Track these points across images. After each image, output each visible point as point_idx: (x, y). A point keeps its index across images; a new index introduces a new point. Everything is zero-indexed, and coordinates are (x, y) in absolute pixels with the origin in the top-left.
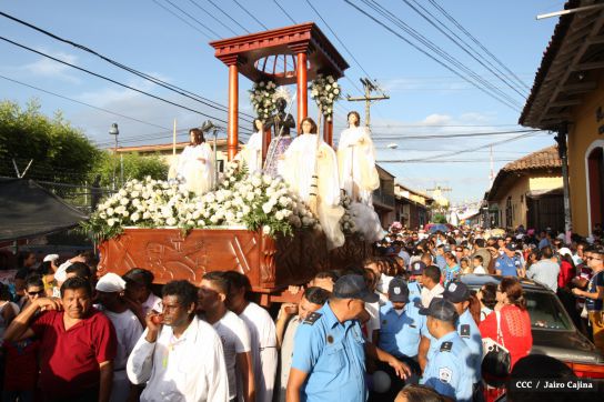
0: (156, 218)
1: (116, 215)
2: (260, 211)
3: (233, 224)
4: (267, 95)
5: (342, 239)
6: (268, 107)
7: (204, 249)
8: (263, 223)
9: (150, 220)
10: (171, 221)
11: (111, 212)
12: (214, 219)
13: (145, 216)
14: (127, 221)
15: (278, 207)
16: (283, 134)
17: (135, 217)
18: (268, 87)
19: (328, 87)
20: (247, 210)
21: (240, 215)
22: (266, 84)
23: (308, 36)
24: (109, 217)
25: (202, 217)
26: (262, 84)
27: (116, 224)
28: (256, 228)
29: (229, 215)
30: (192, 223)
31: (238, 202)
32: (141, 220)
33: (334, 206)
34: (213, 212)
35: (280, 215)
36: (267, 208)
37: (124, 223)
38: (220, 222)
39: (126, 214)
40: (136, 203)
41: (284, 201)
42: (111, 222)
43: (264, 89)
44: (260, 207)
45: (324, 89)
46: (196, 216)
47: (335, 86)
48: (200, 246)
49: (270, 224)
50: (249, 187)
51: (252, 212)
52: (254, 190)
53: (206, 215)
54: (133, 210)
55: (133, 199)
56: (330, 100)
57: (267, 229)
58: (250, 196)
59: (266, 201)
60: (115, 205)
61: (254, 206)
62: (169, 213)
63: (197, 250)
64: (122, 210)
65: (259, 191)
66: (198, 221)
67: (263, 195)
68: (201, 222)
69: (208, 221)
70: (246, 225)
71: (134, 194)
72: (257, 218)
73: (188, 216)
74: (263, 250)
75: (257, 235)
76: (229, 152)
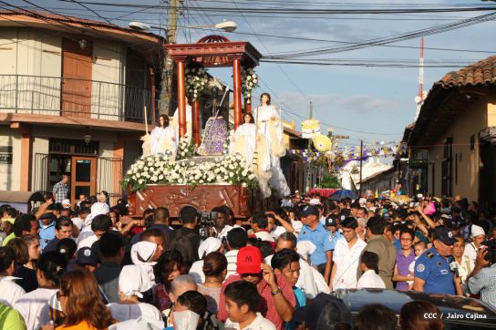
0: (170, 179)
1: (141, 177)
2: (241, 175)
3: (221, 182)
4: (198, 79)
5: (269, 192)
7: (204, 196)
8: (242, 181)
9: (165, 180)
10: (180, 181)
11: (138, 175)
12: (209, 179)
13: (161, 177)
14: (149, 181)
15: (249, 173)
17: (154, 178)
18: (199, 73)
19: (249, 78)
20: (232, 174)
21: (226, 177)
22: (197, 70)
23: (242, 49)
24: (138, 179)
25: (201, 178)
26: (194, 70)
27: (144, 183)
28: (237, 185)
29: (219, 177)
30: (195, 182)
31: (223, 170)
32: (158, 181)
33: (267, 171)
34: (207, 176)
35: (250, 177)
36: (244, 174)
37: (147, 183)
38: (213, 181)
39: (148, 176)
40: (152, 169)
41: (251, 169)
42: (141, 182)
43: (196, 74)
44: (240, 172)
45: (246, 79)
46: (197, 177)
47: (254, 76)
48: (202, 195)
49: (246, 182)
50: (230, 162)
51: (235, 175)
52: (232, 163)
53: (205, 177)
54: (151, 174)
55: (149, 167)
56: (249, 88)
57: (244, 185)
58: (231, 167)
59: (243, 169)
60: (141, 171)
61: (237, 172)
62: (177, 176)
63: (200, 197)
64: (145, 174)
65: (236, 164)
66: (198, 180)
67: (239, 166)
68: (201, 181)
69: (206, 181)
70: (231, 183)
71: (150, 164)
72: (238, 179)
73: (191, 178)
74: (242, 195)
75: (237, 188)
76: (180, 130)
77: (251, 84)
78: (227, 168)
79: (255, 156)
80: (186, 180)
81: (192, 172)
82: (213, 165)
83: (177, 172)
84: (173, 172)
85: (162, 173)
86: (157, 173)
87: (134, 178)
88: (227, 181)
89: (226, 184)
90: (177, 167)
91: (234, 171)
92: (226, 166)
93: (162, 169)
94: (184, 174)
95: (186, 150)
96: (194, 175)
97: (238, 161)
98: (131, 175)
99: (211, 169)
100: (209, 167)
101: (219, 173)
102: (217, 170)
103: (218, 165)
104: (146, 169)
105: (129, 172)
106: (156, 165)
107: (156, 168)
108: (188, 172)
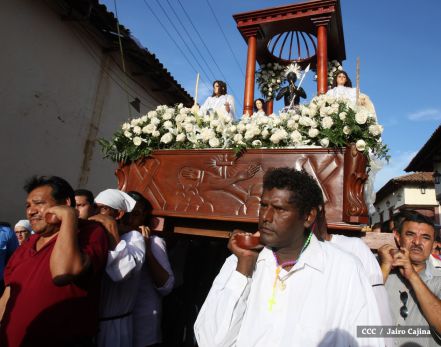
0: (195, 140)
1: (143, 135)
3: (301, 145)
4: (274, 75)
6: (273, 86)
7: (261, 173)
8: (355, 136)
10: (214, 143)
11: (138, 130)
13: (180, 138)
14: (156, 143)
17: (166, 139)
18: (275, 68)
20: (327, 123)
21: (314, 134)
22: (273, 65)
24: (135, 136)
25: (258, 137)
26: (270, 65)
27: (143, 145)
30: (244, 144)
32: (172, 143)
35: (374, 130)
37: (153, 146)
43: (271, 69)
44: (350, 117)
49: (364, 138)
54: (164, 132)
57: (361, 144)
60: (144, 125)
61: (342, 116)
62: (210, 135)
64: (150, 129)
66: (251, 141)
68: (257, 143)
69: (267, 141)
71: (166, 116)
72: (346, 130)
73: (238, 138)
74: (352, 171)
75: (342, 156)
86: (175, 131)
87: (128, 134)
94: (224, 132)
104: (155, 121)
107: (175, 124)
108: (233, 129)
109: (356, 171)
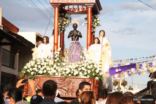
0: (50, 73)
1: (33, 71)
3: (82, 76)
4: (65, 20)
6: (65, 25)
7: (71, 84)
8: (96, 76)
9: (47, 73)
10: (57, 74)
11: (31, 69)
12: (75, 74)
13: (45, 71)
14: (37, 73)
15: (100, 71)
16: (77, 40)
18: (66, 16)
19: (95, 20)
20: (89, 72)
21: (85, 73)
22: (65, 14)
23: (94, 1)
25: (70, 73)
26: (63, 14)
27: (34, 74)
29: (81, 73)
30: (66, 75)
31: (83, 69)
32: (43, 74)
34: (74, 72)
35: (101, 74)
36: (97, 71)
38: (77, 75)
39: (37, 70)
40: (39, 67)
42: (32, 73)
43: (64, 16)
46: (67, 73)
47: (98, 20)
48: (70, 83)
49: (98, 76)
50: (88, 64)
51: (92, 72)
52: (90, 65)
53: (72, 73)
54: (39, 69)
55: (38, 65)
56: (95, 26)
57: (97, 78)
58: (89, 67)
59: (96, 69)
60: (32, 67)
61: (93, 70)
62: (55, 71)
63: (68, 84)
64: (35, 69)
65: (92, 66)
66: (68, 74)
67: (94, 67)
68: (70, 75)
69: (73, 75)
70: (88, 76)
71: (38, 63)
72: (94, 74)
73: (64, 73)
74: (95, 85)
75: (92, 80)
76: (54, 47)
77: (96, 24)
78: (86, 68)
79: (100, 63)
80: (60, 74)
81: (64, 69)
82: (77, 66)
83: (55, 69)
84: (52, 69)
85: (45, 69)
86: (42, 69)
87: (28, 71)
88: (86, 75)
89: (85, 77)
90: (55, 66)
91: (91, 69)
92: (85, 66)
93: (45, 66)
94: (59, 71)
95: (58, 59)
96: (65, 71)
97: (93, 64)
98: (27, 69)
99: (76, 68)
100: (75, 67)
101: (80, 71)
102: (80, 69)
103: (80, 66)
104: (36, 66)
105: (25, 67)
106: (42, 64)
107: (42, 66)
108: (62, 69)
109: (96, 85)
